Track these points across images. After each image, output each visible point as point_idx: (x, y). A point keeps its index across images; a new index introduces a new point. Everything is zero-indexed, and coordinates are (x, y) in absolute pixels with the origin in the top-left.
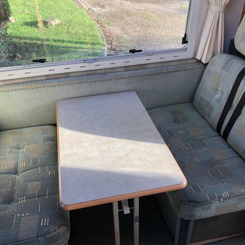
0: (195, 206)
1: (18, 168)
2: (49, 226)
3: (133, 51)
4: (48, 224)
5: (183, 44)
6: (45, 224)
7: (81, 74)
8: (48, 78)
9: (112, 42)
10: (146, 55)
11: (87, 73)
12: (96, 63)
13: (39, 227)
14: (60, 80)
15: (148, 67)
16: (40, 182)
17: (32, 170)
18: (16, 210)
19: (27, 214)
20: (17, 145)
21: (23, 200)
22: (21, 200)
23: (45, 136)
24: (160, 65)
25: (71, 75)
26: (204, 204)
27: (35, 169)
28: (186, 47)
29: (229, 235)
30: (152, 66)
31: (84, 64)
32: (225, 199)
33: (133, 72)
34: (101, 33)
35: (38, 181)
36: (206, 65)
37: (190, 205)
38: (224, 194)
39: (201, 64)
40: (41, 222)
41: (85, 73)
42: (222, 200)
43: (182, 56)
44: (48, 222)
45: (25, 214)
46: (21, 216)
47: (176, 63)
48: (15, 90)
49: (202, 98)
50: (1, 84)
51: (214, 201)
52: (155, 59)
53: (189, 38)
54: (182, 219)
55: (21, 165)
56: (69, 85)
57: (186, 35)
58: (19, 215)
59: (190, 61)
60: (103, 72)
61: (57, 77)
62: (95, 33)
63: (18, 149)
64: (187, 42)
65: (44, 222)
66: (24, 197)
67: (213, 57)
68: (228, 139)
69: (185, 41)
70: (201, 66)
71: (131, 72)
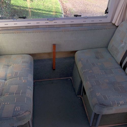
0: (103, 108)
1: (7, 77)
2: (20, 111)
3: (76, 16)
4: (19, 110)
5: (105, 14)
6: (17, 110)
7: (45, 27)
8: (27, 28)
9: (66, 11)
10: (83, 18)
11: (49, 27)
12: (54, 21)
13: (14, 111)
14: (33, 29)
15: (84, 25)
16: (17, 86)
17: (14, 79)
18: (2, 100)
19: (8, 103)
20: (7, 64)
21: (7, 95)
22: (6, 95)
23: (23, 60)
24: (91, 25)
25: (40, 27)
26: (109, 107)
27: (16, 78)
28: (107, 16)
29: (121, 123)
30: (86, 25)
31: (48, 21)
32: (121, 105)
33: (75, 28)
34: (61, 7)
35: (16, 85)
36: (117, 27)
37: (100, 107)
38: (121, 102)
39: (114, 26)
40: (15, 109)
41: (48, 26)
42: (119, 105)
43: (104, 21)
44: (19, 109)
45: (7, 103)
46: (5, 104)
47: (100, 25)
48: (8, 33)
49: (113, 45)
50: (1, 29)
51: (115, 106)
52: (88, 21)
53: (109, 11)
54: (95, 113)
55: (9, 75)
56: (38, 33)
57: (107, 8)
58: (4, 103)
59: (108, 24)
60: (58, 26)
61: (32, 27)
62: (58, 7)
63: (8, 66)
64: (108, 13)
65: (17, 108)
66: (8, 93)
67: (122, 22)
68: (126, 70)
69: (106, 12)
70: (115, 27)
71: (74, 27)
